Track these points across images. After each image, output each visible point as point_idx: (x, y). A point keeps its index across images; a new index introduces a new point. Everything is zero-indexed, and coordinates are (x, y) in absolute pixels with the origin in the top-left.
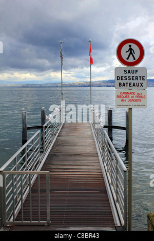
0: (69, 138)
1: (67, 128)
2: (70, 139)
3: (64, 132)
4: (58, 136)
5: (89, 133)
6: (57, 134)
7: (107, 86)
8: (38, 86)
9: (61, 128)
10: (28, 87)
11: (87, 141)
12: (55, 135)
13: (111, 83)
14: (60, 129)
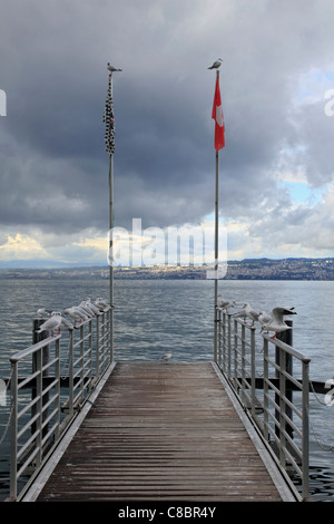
0: (137, 422)
1: (126, 382)
2: (137, 426)
3: (114, 398)
4: (90, 415)
5: (218, 404)
6: (88, 407)
7: (241, 278)
8: (44, 274)
9: (103, 383)
10: (16, 277)
11: (216, 436)
12: (78, 410)
13: (250, 267)
14: (99, 388)
